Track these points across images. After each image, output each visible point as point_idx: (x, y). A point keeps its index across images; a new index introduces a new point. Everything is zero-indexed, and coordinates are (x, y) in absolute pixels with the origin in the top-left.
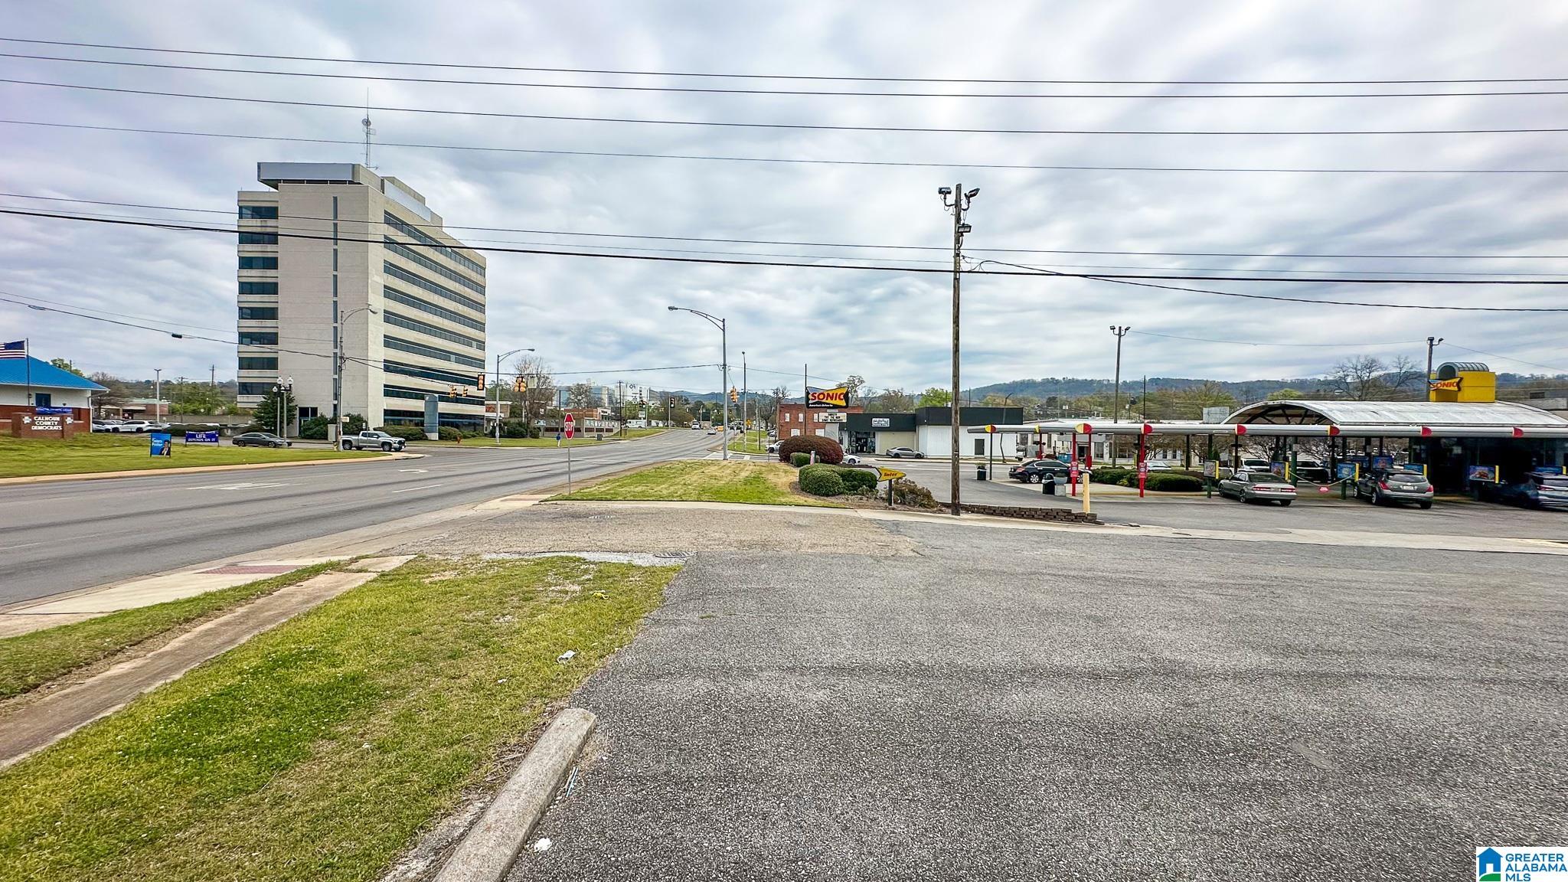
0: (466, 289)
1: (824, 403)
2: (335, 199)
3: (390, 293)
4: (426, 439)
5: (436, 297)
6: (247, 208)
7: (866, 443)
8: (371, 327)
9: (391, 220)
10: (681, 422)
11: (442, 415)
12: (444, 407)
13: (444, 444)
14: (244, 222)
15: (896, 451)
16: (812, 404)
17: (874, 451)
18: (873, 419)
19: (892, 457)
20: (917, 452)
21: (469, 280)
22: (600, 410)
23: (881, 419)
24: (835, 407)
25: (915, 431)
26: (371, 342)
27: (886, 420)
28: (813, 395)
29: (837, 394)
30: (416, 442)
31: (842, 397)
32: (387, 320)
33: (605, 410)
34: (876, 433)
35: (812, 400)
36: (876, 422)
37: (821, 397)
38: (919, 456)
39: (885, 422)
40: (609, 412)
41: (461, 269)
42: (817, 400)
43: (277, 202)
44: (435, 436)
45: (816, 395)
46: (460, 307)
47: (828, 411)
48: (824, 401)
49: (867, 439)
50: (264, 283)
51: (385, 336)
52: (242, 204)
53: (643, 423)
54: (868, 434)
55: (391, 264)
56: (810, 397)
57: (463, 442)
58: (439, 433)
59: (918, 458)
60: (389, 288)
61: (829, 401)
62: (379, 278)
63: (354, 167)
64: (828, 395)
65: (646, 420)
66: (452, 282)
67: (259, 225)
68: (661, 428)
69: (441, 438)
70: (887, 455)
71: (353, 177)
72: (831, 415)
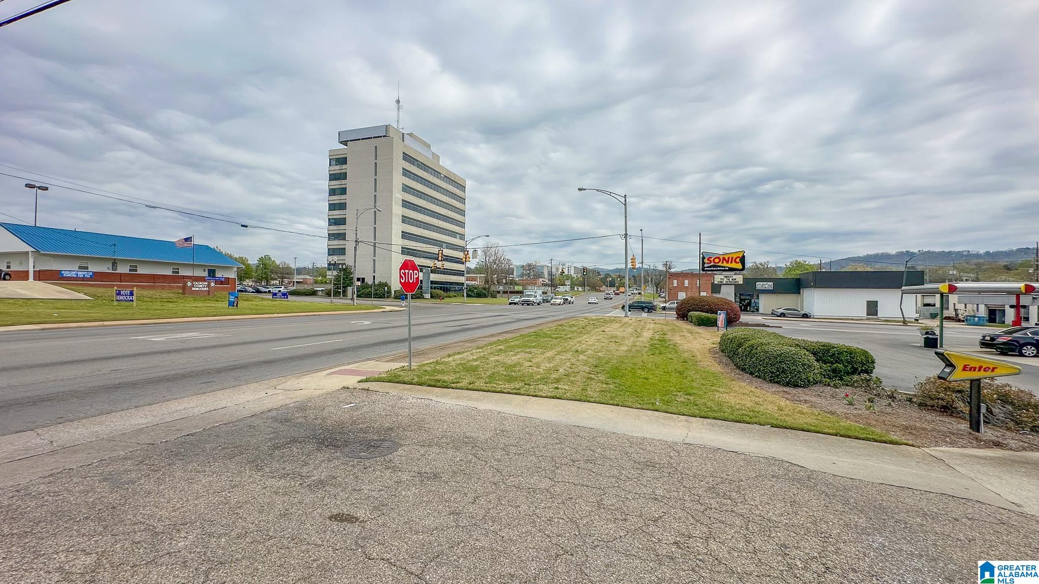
0: (453, 200)
1: (720, 267)
2: (376, 147)
3: (406, 204)
4: (423, 298)
5: (434, 206)
6: (333, 159)
7: (749, 304)
8: (394, 226)
9: (407, 157)
10: (594, 288)
11: (432, 282)
12: (434, 277)
13: (433, 300)
14: (332, 168)
15: (781, 311)
16: (707, 267)
17: (758, 310)
18: (757, 283)
19: (778, 316)
20: (803, 312)
21: (455, 195)
22: (541, 280)
23: (765, 283)
24: (731, 270)
25: (800, 293)
26: (394, 236)
27: (770, 283)
28: (708, 259)
29: (732, 258)
30: (417, 300)
31: (738, 260)
32: (403, 222)
33: (544, 280)
34: (760, 296)
35: (708, 263)
36: (760, 285)
37: (717, 260)
38: (805, 316)
39: (769, 285)
40: (547, 281)
41: (450, 188)
42: (712, 264)
43: (346, 154)
44: (428, 296)
45: (712, 259)
46: (449, 212)
47: (724, 273)
48: (720, 264)
49: (750, 300)
50: (340, 203)
51: (402, 232)
52: (331, 157)
53: (568, 288)
54: (752, 296)
55: (406, 186)
56: (706, 261)
57: (446, 300)
58: (431, 294)
59: (805, 317)
60: (406, 201)
61: (725, 264)
62: (399, 195)
63: (387, 127)
64: (724, 259)
65: (569, 286)
66: (444, 196)
67: (339, 169)
68: (580, 291)
69: (432, 297)
70: (772, 314)
71: (386, 134)
72: (726, 277)
